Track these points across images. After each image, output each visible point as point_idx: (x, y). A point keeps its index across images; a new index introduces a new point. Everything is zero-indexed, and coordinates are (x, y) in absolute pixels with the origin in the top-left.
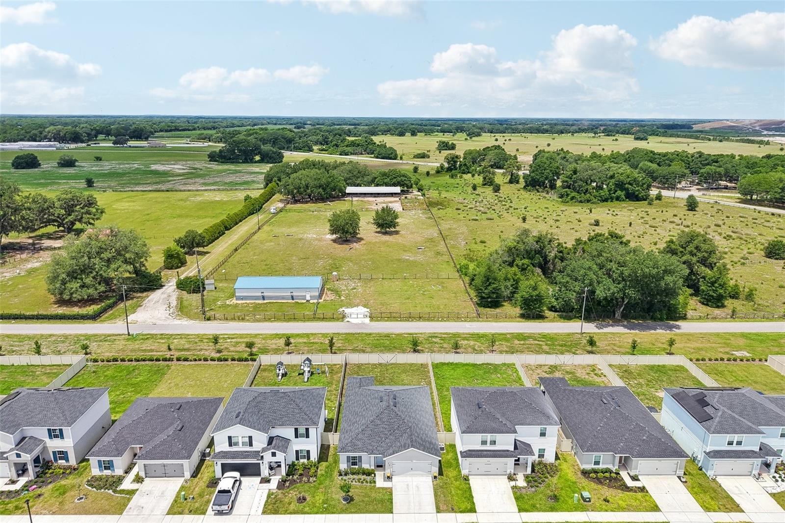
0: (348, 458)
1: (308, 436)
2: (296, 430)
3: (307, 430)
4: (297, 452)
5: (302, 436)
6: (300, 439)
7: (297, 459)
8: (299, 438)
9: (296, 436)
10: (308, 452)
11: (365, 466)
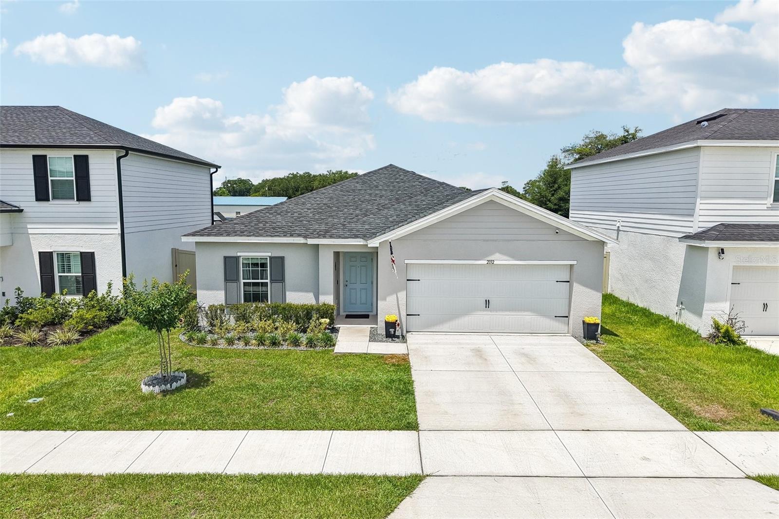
0: (230, 264)
1: (84, 194)
2: (40, 164)
3: (82, 164)
4: (46, 258)
5: (61, 192)
6: (54, 207)
7: (48, 288)
8: (51, 202)
9: (42, 195)
10: (88, 260)
11: (297, 298)
